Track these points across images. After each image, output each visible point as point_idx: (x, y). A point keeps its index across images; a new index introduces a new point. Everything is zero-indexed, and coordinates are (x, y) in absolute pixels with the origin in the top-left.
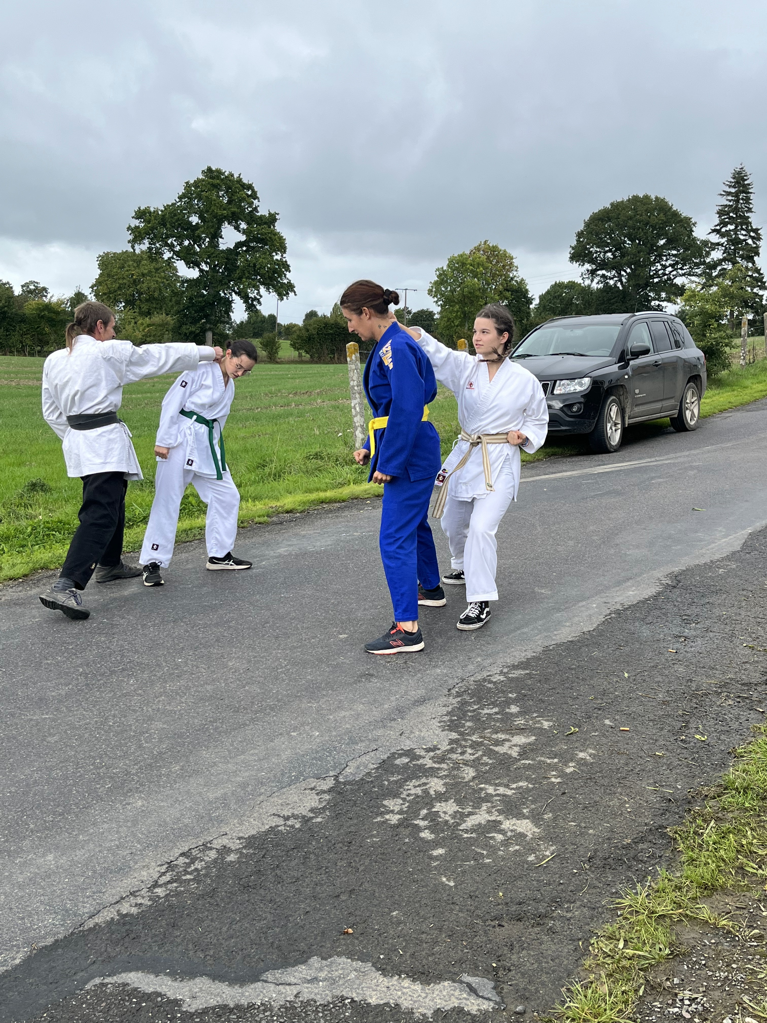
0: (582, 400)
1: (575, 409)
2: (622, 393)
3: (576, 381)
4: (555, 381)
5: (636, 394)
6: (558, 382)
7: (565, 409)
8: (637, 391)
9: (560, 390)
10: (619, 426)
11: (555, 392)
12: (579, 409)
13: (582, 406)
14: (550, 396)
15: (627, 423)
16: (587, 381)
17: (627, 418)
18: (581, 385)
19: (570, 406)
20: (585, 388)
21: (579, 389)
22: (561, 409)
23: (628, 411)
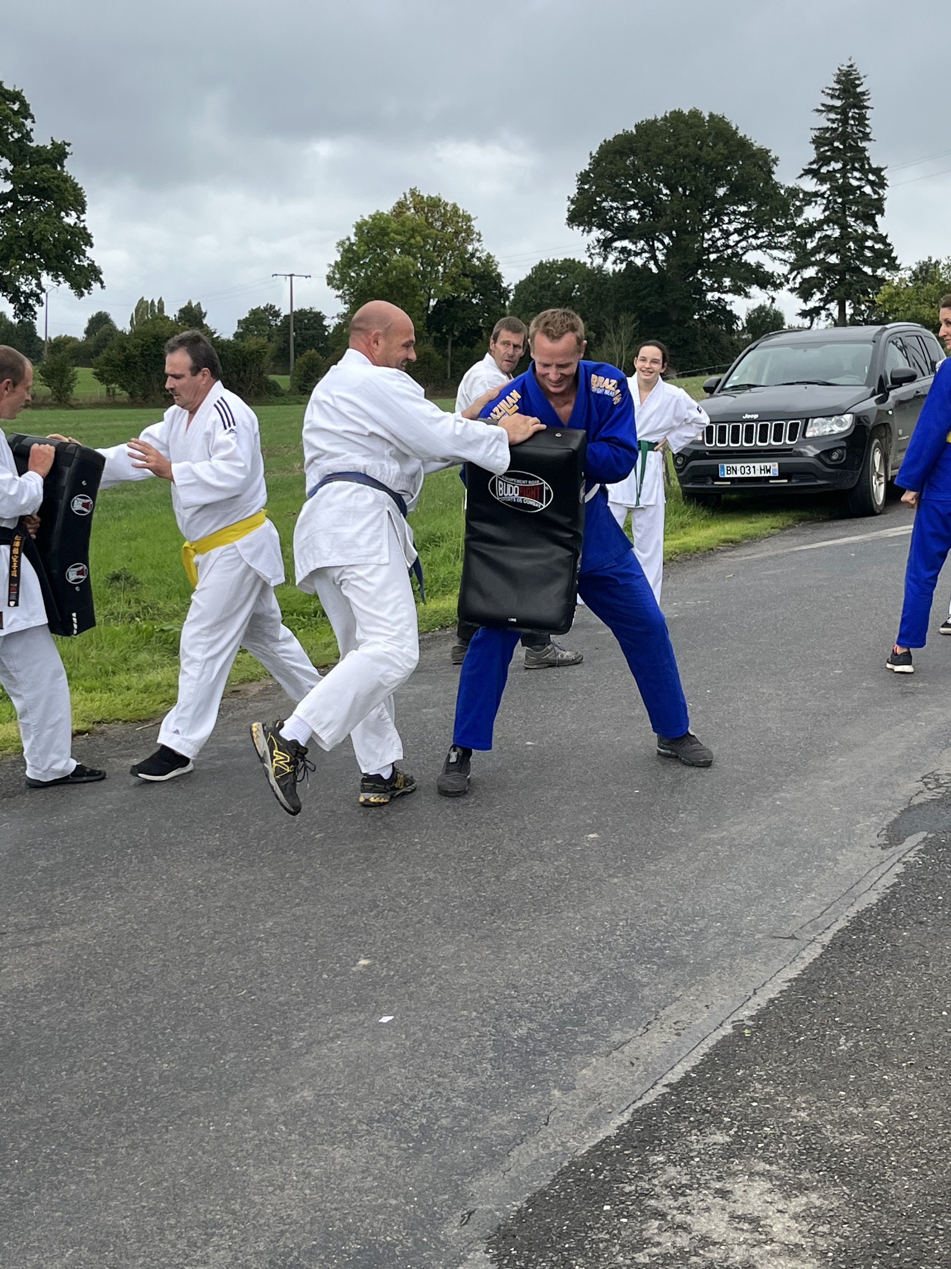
0: (844, 444)
1: (835, 457)
2: (883, 435)
3: (833, 419)
4: (807, 420)
5: (900, 436)
6: (810, 421)
7: (822, 457)
8: (900, 432)
9: (814, 431)
10: (882, 479)
11: (809, 434)
12: (841, 457)
13: (845, 451)
14: (802, 439)
15: (890, 475)
16: (848, 418)
17: (890, 468)
18: (841, 424)
19: (828, 453)
20: (846, 428)
21: (837, 429)
22: (817, 456)
23: (891, 458)
